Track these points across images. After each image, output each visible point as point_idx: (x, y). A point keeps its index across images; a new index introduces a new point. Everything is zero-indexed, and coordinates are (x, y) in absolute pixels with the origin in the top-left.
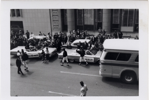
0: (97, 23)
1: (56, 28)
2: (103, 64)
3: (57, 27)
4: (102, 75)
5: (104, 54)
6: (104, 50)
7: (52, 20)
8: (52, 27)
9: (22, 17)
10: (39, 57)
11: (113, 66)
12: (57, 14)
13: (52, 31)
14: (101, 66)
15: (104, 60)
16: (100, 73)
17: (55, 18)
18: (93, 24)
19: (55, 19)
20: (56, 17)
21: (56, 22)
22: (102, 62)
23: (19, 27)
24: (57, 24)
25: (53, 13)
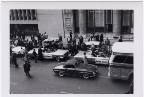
0: (108, 26)
1: (69, 30)
2: (111, 66)
3: (69, 29)
4: (110, 77)
5: (112, 57)
6: (113, 53)
7: (65, 23)
8: (65, 29)
9: (37, 20)
10: (53, 58)
11: (121, 69)
12: (69, 17)
13: (64, 33)
14: (109, 68)
15: (113, 63)
16: (109, 74)
17: (68, 21)
18: (103, 25)
19: (67, 21)
20: (68, 20)
21: (69, 25)
22: (111, 64)
23: (35, 29)
24: (70, 27)
25: (66, 16)
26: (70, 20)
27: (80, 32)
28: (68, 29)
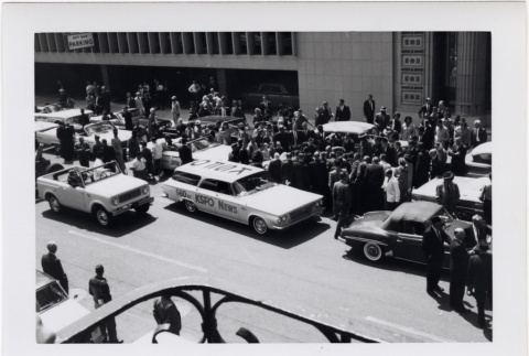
1: (412, 97)
3: (415, 94)
7: (399, 67)
8: (399, 93)
9: (296, 55)
12: (418, 47)
13: (394, 105)
17: (412, 61)
19: (410, 64)
20: (415, 58)
21: (414, 76)
23: (284, 90)
24: (418, 84)
25: (407, 42)
26: (420, 57)
27: (458, 108)
28: (410, 94)
